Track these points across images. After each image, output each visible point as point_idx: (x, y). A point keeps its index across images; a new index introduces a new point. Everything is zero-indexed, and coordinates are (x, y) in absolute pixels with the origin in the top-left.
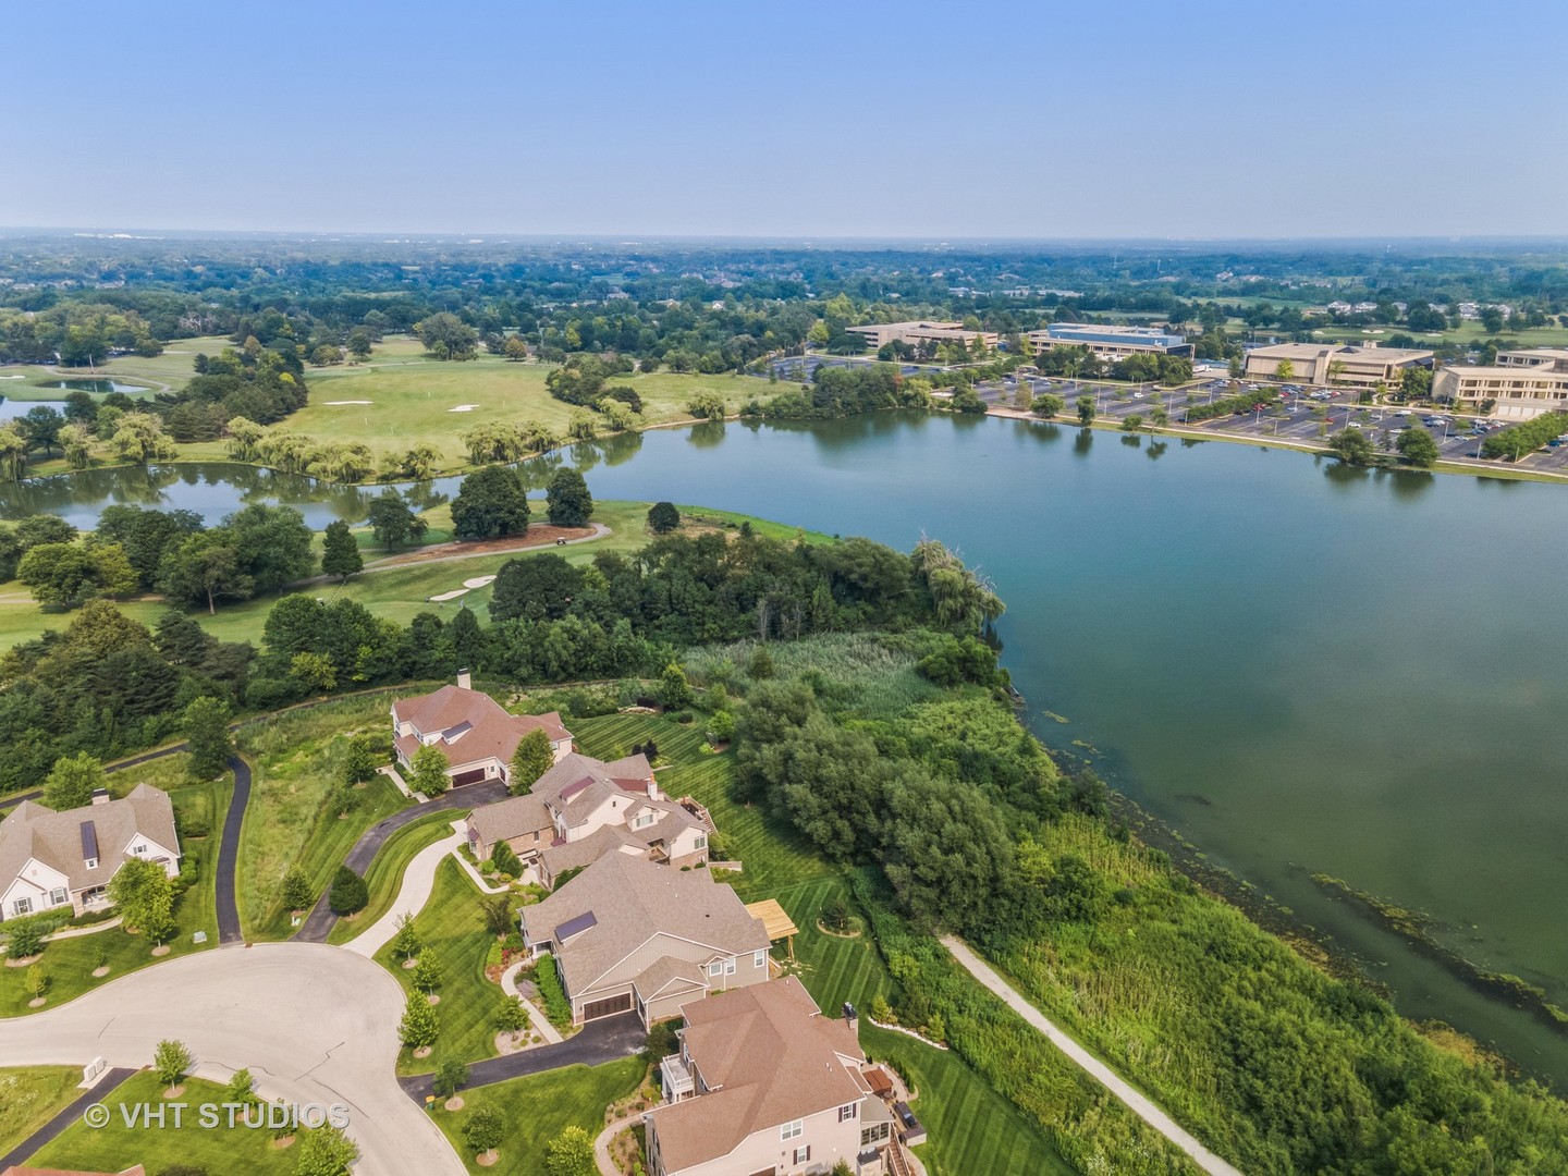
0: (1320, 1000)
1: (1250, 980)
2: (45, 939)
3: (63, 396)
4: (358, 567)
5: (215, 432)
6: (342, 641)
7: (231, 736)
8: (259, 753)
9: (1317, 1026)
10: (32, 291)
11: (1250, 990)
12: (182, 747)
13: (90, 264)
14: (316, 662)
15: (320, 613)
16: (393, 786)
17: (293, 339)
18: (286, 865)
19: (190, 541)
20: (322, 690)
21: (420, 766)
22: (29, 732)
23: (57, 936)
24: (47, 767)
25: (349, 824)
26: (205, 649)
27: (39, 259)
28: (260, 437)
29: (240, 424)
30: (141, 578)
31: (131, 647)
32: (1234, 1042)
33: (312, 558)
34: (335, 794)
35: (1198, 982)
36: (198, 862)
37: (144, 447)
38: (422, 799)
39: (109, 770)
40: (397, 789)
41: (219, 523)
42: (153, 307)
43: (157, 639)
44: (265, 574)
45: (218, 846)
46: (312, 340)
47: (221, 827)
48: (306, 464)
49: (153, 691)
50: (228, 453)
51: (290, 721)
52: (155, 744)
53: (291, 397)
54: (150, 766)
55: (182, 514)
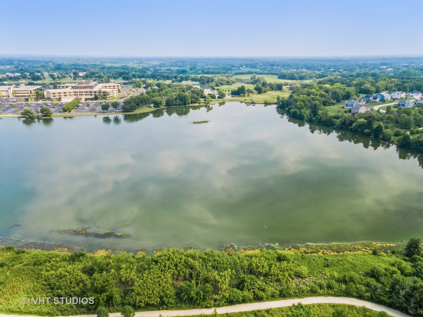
0: (68, 261)
1: (49, 266)
9: (70, 267)
11: (49, 269)
32: (50, 285)
35: (34, 275)
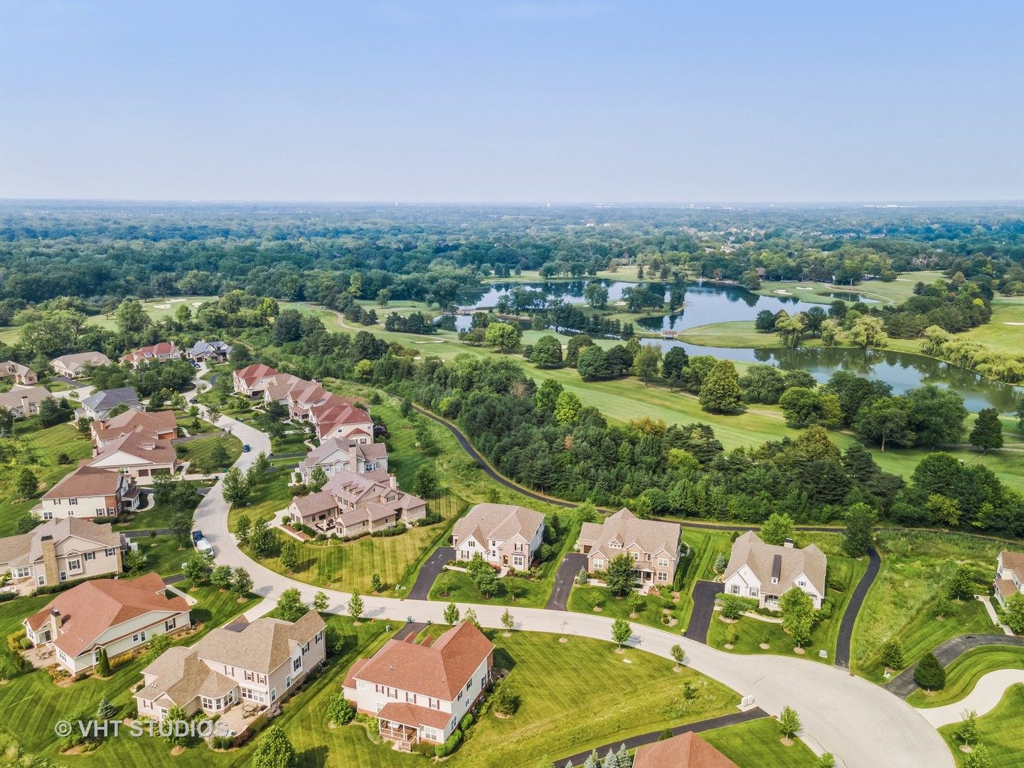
2: (741, 613)
3: (830, 302)
4: (999, 445)
5: (916, 333)
6: (971, 494)
7: (874, 534)
8: (889, 552)
10: (830, 239)
12: (841, 530)
13: (867, 223)
14: (948, 504)
15: (958, 470)
16: (985, 612)
17: (991, 275)
18: (889, 633)
19: (880, 401)
20: (946, 524)
21: (1012, 607)
22: (762, 492)
23: (747, 614)
24: (766, 516)
25: (943, 626)
26: (872, 472)
27: (839, 220)
28: (946, 341)
29: (935, 330)
30: (845, 418)
31: (828, 459)
33: (963, 430)
34: (937, 600)
36: (833, 606)
37: (868, 338)
38: (1008, 632)
39: (798, 529)
40: (988, 616)
41: (902, 393)
42: (898, 251)
43: (844, 458)
44: (925, 434)
45: (848, 601)
46: (1006, 276)
47: (853, 590)
48: (976, 364)
49: (833, 490)
50: (921, 348)
51: (917, 538)
52: (826, 523)
53: (977, 316)
54: (821, 536)
55: (880, 384)
